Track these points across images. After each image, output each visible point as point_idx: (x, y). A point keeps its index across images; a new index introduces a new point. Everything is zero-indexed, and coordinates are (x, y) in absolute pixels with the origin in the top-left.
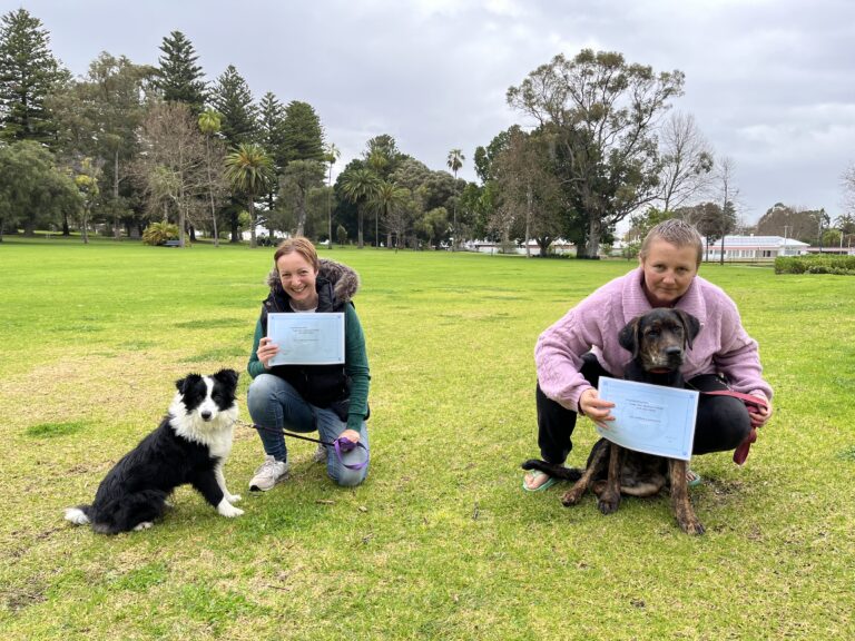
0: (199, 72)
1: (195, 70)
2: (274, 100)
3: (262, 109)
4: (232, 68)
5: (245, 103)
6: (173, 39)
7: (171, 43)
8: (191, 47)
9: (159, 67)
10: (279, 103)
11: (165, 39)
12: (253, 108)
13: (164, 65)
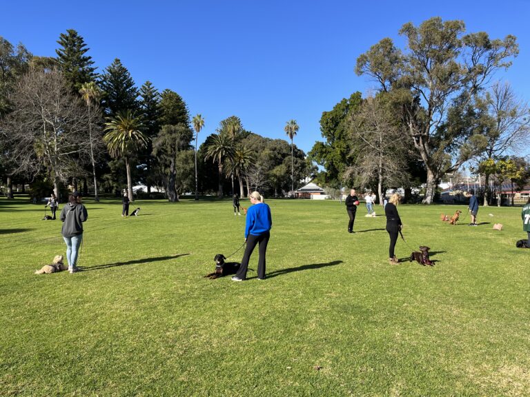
0: (89, 60)
1: (86, 59)
2: (151, 87)
3: (142, 93)
4: (117, 61)
5: (127, 87)
6: (68, 35)
7: (67, 38)
8: (82, 42)
9: (56, 56)
10: (155, 89)
11: (63, 35)
12: (134, 90)
13: (60, 55)
